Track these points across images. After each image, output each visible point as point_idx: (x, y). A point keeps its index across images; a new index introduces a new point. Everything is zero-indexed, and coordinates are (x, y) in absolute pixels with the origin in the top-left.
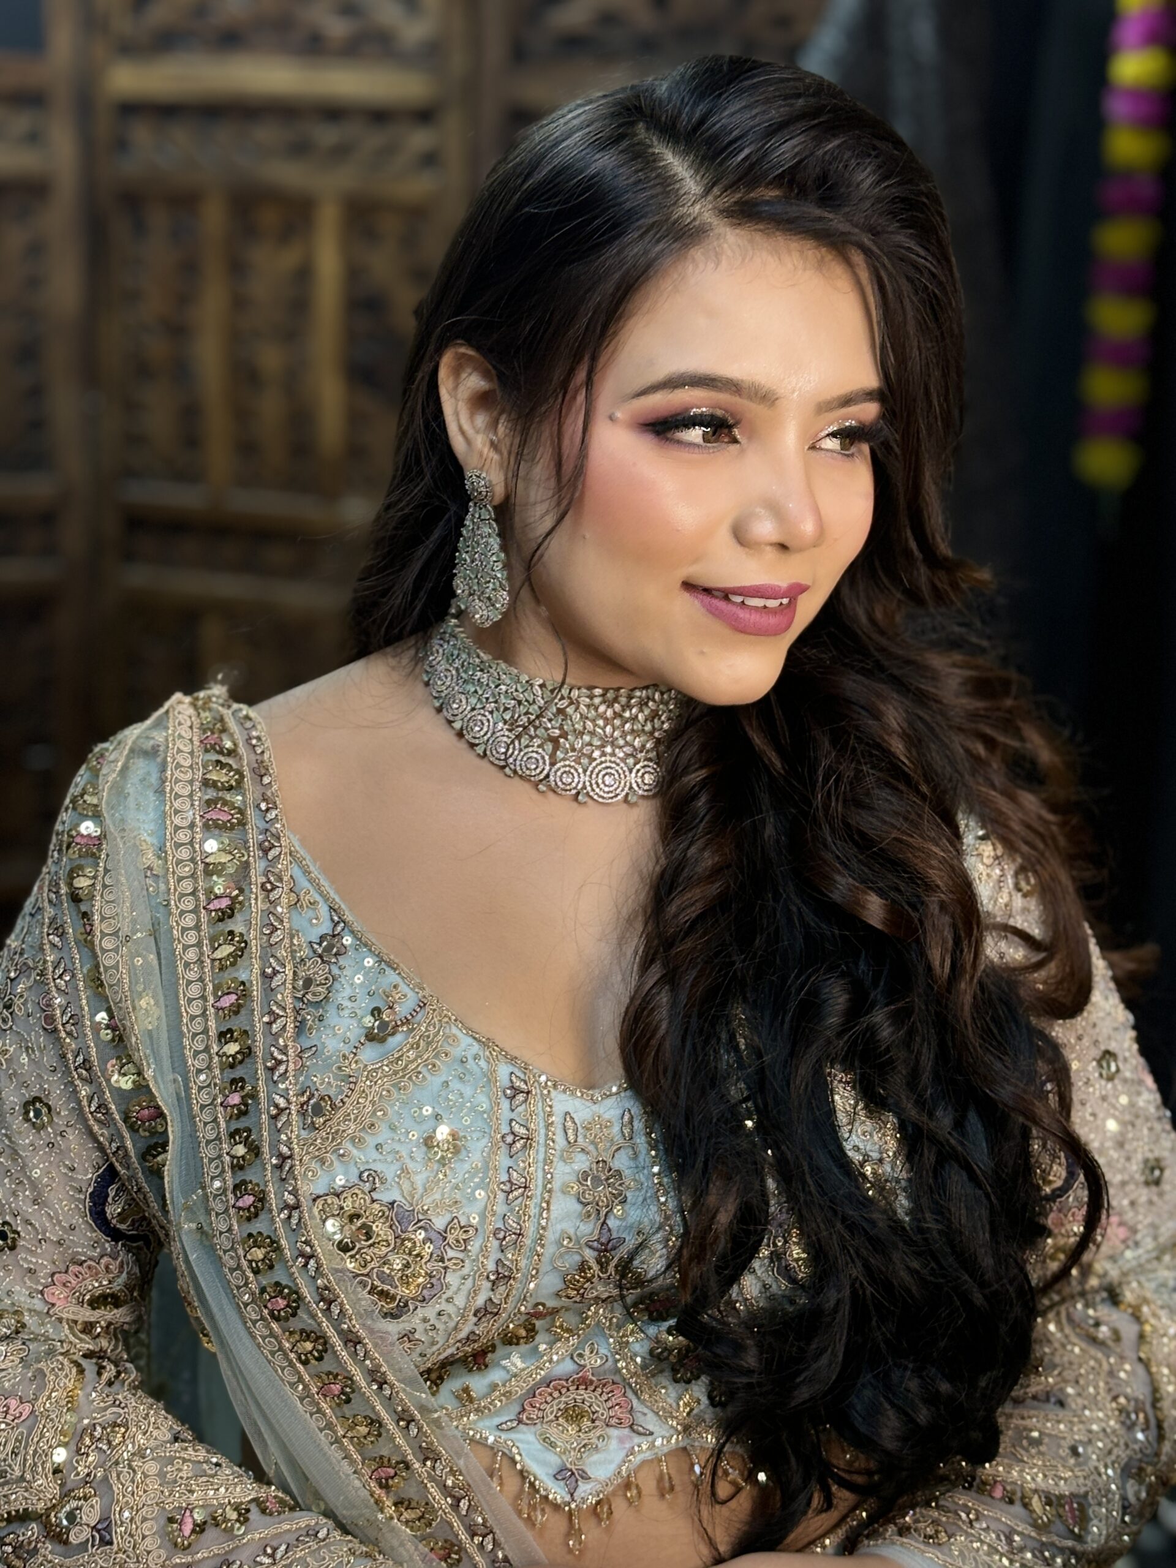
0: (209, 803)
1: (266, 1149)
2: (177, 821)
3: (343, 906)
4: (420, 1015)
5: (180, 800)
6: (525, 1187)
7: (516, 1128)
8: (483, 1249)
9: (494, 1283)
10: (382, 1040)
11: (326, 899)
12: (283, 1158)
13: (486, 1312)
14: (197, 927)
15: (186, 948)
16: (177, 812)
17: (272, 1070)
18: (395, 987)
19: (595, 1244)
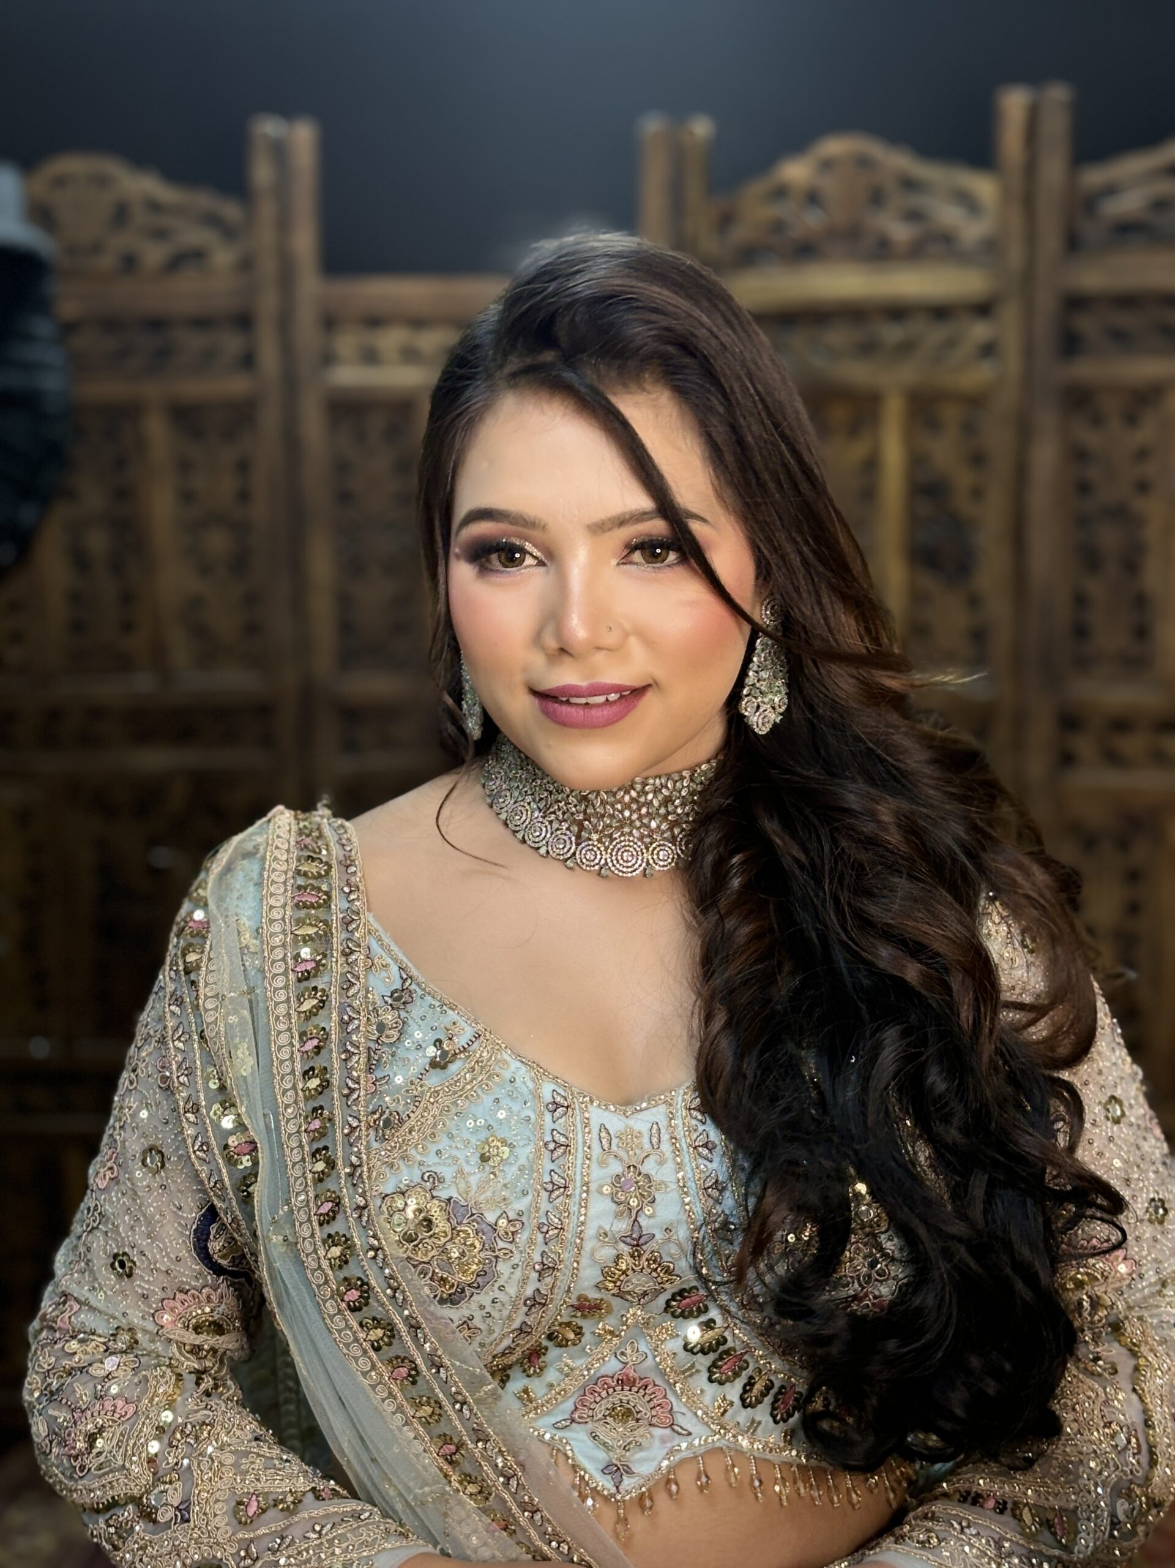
0: (299, 888)
1: (340, 1163)
2: (272, 902)
3: (410, 965)
4: (476, 1044)
5: (275, 886)
6: (565, 1187)
7: (557, 1137)
8: (531, 1242)
9: (540, 1272)
10: (444, 1067)
11: (395, 960)
12: (354, 1167)
13: (536, 1302)
14: (286, 987)
15: (277, 1004)
16: (272, 895)
17: (347, 1096)
18: (454, 1023)
19: (628, 1240)
